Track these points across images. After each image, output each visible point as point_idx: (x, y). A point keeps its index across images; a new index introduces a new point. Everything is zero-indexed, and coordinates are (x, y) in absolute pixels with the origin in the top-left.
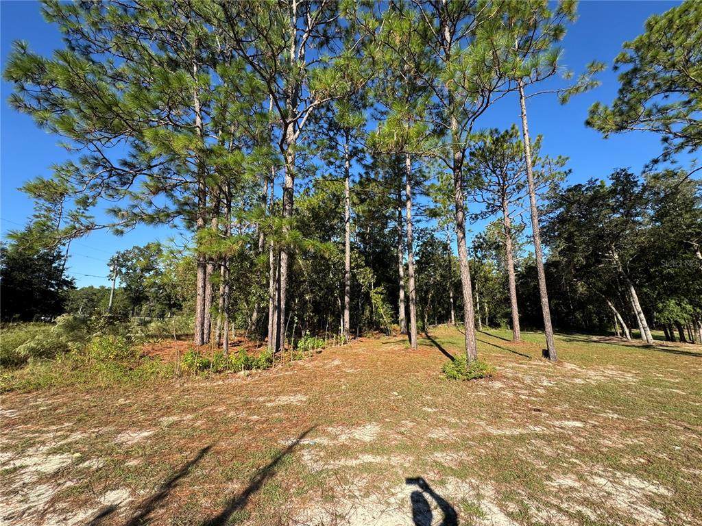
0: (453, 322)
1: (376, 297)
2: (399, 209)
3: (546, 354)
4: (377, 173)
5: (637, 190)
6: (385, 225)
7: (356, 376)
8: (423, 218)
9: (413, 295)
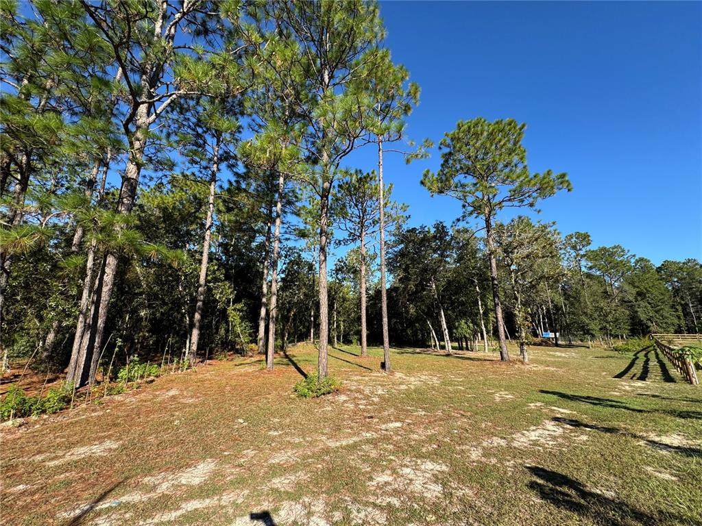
0: (312, 340)
1: (234, 315)
2: (269, 225)
3: (383, 366)
4: (249, 184)
5: (448, 238)
6: (252, 238)
7: (196, 406)
8: (292, 237)
9: (274, 313)
